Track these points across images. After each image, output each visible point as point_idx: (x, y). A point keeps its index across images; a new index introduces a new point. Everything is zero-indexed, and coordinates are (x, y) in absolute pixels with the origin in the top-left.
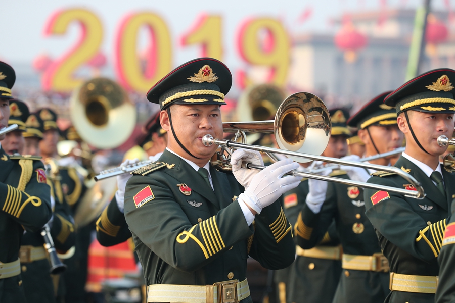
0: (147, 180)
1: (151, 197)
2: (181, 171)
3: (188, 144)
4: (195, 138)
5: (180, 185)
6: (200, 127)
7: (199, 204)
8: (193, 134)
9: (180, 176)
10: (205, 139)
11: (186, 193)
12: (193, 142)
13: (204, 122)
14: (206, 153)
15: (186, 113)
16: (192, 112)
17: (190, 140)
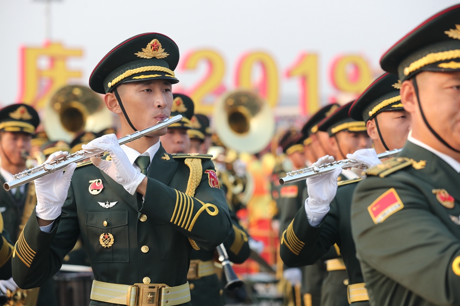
2: (436, 172)
3: (445, 131)
5: (437, 191)
9: (435, 178)
11: (448, 204)
17: (448, 125)
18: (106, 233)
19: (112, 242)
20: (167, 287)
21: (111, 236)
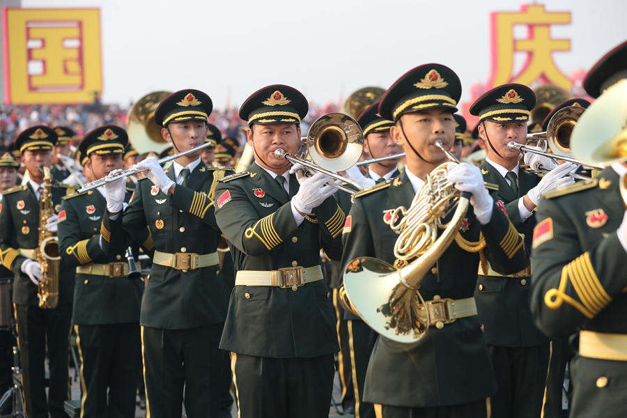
0: (227, 186)
1: (229, 199)
2: (260, 178)
3: (264, 157)
4: (269, 152)
5: (255, 189)
6: (273, 142)
7: (270, 205)
8: (266, 148)
9: (258, 182)
10: (277, 153)
11: (260, 196)
12: (267, 155)
13: (276, 138)
14: (278, 164)
15: (262, 131)
16: (266, 131)
17: (264, 153)
18: (159, 220)
19: (163, 225)
20: (197, 255)
21: (162, 221)
